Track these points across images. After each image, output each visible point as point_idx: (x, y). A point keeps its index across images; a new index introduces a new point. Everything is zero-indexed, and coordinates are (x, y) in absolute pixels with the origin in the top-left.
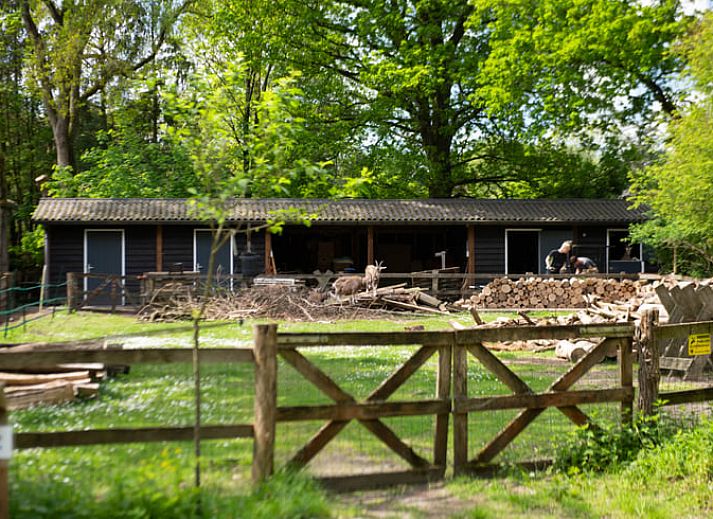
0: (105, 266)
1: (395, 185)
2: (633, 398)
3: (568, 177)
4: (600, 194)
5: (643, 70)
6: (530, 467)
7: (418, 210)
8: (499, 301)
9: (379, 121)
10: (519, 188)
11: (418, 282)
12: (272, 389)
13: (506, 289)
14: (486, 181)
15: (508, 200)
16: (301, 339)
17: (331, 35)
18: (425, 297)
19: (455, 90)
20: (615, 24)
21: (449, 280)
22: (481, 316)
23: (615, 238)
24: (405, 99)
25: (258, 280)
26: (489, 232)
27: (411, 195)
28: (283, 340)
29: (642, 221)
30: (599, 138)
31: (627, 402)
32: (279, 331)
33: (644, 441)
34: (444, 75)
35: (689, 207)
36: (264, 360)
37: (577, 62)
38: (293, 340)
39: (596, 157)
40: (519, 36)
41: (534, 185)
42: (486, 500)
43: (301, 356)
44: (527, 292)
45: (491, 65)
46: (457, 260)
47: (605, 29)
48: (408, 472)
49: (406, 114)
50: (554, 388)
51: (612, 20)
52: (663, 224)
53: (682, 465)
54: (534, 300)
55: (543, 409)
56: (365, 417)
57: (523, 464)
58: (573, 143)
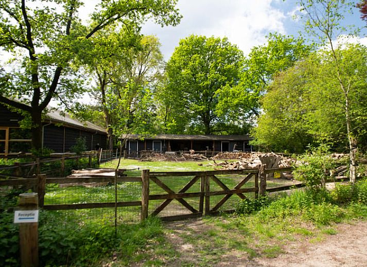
0: (134, 149)
1: (197, 132)
2: (258, 190)
3: (235, 130)
4: (242, 134)
5: (252, 107)
6: (228, 212)
7: (203, 137)
8: (220, 158)
9: (194, 118)
10: (224, 133)
11: (202, 153)
12: (147, 190)
13: (222, 155)
14: (217, 131)
15: (222, 136)
16: (157, 174)
17: (184, 99)
18: (203, 157)
19: (211, 111)
20: (246, 97)
21: (209, 153)
22: (216, 161)
23: (246, 144)
24: (199, 113)
25: (166, 152)
26: (218, 142)
27: (201, 134)
28: (152, 174)
29: (252, 140)
30: (242, 122)
31: (257, 192)
32: (150, 171)
33: (262, 204)
34: (208, 108)
35: (263, 137)
36: (145, 181)
37: (237, 105)
38: (155, 174)
39: (241, 126)
40: (225, 99)
41: (228, 132)
42: (215, 226)
43: (158, 179)
44: (226, 156)
45: (218, 105)
46: (211, 148)
47: (243, 98)
48: (191, 214)
49: (200, 117)
50: (235, 188)
51: (245, 96)
52: (256, 141)
53: (275, 213)
54: (228, 157)
55: (232, 195)
56: (178, 198)
57: (226, 211)
58: (236, 123)
